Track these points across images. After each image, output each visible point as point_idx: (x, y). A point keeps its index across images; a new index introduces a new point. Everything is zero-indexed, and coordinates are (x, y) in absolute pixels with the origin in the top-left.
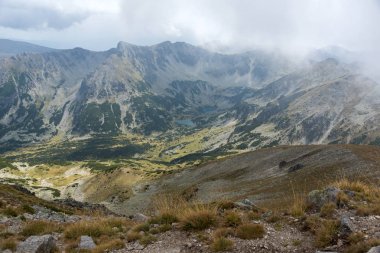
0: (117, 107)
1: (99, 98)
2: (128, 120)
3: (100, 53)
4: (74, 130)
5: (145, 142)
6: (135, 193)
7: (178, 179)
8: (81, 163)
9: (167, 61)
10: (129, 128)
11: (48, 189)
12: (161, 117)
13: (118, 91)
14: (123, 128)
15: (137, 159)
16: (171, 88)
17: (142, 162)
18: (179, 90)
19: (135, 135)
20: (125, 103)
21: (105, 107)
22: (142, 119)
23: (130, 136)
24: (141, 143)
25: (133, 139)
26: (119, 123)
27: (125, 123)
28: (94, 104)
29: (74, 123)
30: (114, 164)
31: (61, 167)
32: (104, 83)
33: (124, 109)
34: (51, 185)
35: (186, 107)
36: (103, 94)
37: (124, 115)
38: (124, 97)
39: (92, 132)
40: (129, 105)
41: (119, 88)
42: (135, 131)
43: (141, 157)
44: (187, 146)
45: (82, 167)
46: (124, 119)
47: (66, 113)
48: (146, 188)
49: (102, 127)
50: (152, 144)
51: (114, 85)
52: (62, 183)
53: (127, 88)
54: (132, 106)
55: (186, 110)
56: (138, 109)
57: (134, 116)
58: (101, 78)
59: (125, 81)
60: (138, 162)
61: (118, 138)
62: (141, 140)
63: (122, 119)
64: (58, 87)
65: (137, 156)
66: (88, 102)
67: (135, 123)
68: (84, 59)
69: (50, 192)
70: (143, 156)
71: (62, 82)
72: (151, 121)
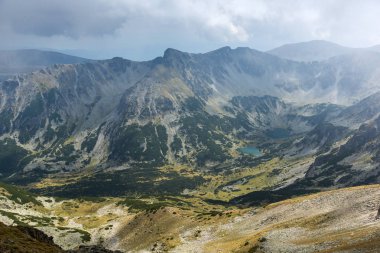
0: (162, 129)
1: (141, 118)
2: (177, 145)
3: (143, 63)
4: (110, 157)
5: (197, 174)
6: (182, 240)
7: (239, 223)
8: (117, 199)
9: (226, 72)
10: (176, 156)
11: (77, 231)
12: (218, 142)
13: (164, 110)
14: (170, 157)
15: (187, 196)
16: (230, 105)
17: (192, 200)
18: (241, 108)
19: (185, 166)
20: (173, 124)
21: (148, 129)
22: (194, 145)
23: (178, 168)
24: (191, 176)
25: (182, 171)
26: (165, 150)
27: (173, 150)
28: (135, 126)
29: (110, 148)
30: (157, 201)
31: (93, 204)
32: (147, 100)
33: (172, 132)
34: (80, 226)
35: (250, 130)
36: (145, 113)
37: (170, 140)
38: (173, 117)
39: (131, 161)
40: (178, 128)
41: (166, 106)
42: (184, 160)
43: (191, 194)
44: (251, 181)
45: (118, 205)
46: (171, 145)
47: (101, 137)
48: (197, 234)
49: (144, 154)
50: (205, 177)
51: (159, 102)
52: (94, 223)
53: (175, 106)
54: (181, 128)
55: (250, 134)
56: (189, 132)
57: (183, 141)
58: (144, 94)
59: (173, 98)
60: (188, 200)
61: (163, 169)
62: (192, 172)
63: (168, 145)
64: (93, 105)
65: (186, 192)
66: (128, 124)
67: (185, 150)
68: (124, 71)
69: (78, 235)
70: (194, 192)
71: (98, 98)
72: (205, 148)
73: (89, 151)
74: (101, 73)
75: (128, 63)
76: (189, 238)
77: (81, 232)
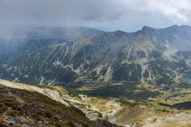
0: (139, 66)
1: (129, 60)
2: (146, 75)
3: (131, 33)
4: (113, 79)
5: (156, 90)
6: (147, 122)
7: (178, 117)
8: (116, 99)
9: (175, 38)
10: (146, 80)
11: (96, 112)
12: (168, 74)
13: (141, 57)
14: (142, 80)
15: (150, 101)
16: (176, 56)
17: (153, 103)
18: (182, 57)
19: (150, 86)
20: (145, 64)
21: (132, 66)
22: (155, 75)
23: (147, 86)
24: (153, 91)
25: (149, 88)
26: (140, 77)
27: (144, 77)
28: (125, 64)
29: (113, 74)
30: (135, 102)
31: (104, 100)
32: (132, 52)
33: (144, 68)
34: (97, 110)
35: (186, 69)
36: (131, 58)
37: (143, 72)
38: (145, 60)
39: (123, 81)
40: (147, 66)
41: (142, 55)
42: (150, 82)
43: (153, 100)
44: (186, 96)
45: (116, 101)
46: (144, 74)
47: (109, 69)
48: (155, 120)
49: (129, 78)
50: (161, 92)
51: (138, 53)
52: (104, 109)
53: (146, 55)
54: (149, 66)
55: (186, 71)
56: (153, 69)
57: (150, 73)
58: (131, 49)
59: (145, 51)
60: (151, 103)
61: (139, 86)
62: (153, 89)
63: (142, 74)
64: (106, 53)
65: (150, 98)
66: (122, 63)
67: (150, 78)
68: (122, 37)
69: (97, 114)
70: (154, 99)
71: (109, 50)
72: (161, 77)
73: (103, 75)
74: (111, 38)
75: (124, 33)
76: (151, 122)
77: (98, 113)
